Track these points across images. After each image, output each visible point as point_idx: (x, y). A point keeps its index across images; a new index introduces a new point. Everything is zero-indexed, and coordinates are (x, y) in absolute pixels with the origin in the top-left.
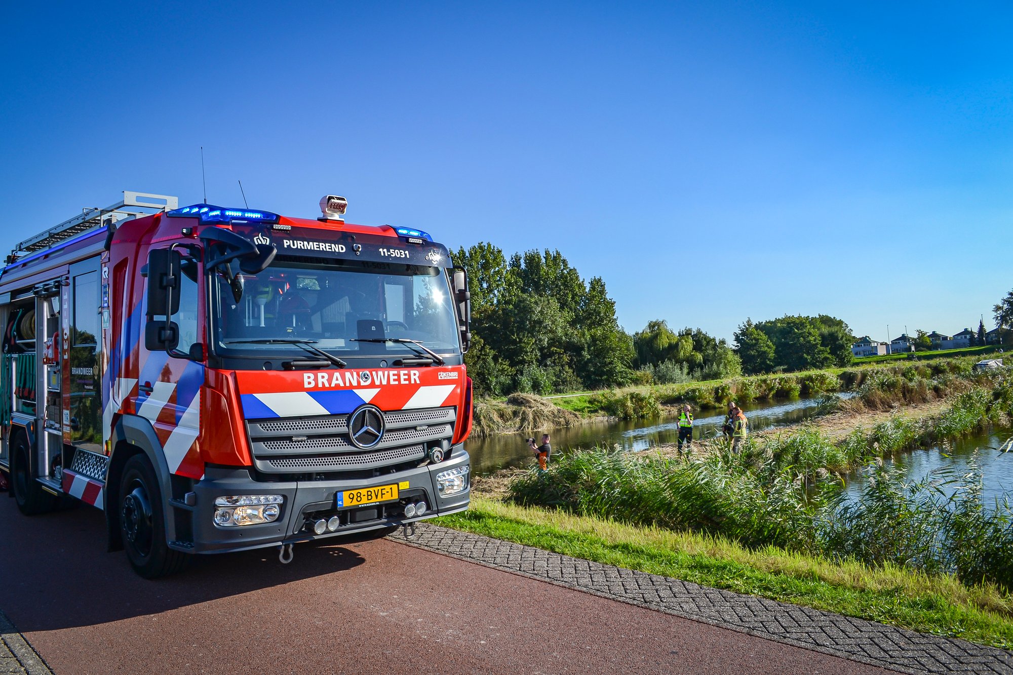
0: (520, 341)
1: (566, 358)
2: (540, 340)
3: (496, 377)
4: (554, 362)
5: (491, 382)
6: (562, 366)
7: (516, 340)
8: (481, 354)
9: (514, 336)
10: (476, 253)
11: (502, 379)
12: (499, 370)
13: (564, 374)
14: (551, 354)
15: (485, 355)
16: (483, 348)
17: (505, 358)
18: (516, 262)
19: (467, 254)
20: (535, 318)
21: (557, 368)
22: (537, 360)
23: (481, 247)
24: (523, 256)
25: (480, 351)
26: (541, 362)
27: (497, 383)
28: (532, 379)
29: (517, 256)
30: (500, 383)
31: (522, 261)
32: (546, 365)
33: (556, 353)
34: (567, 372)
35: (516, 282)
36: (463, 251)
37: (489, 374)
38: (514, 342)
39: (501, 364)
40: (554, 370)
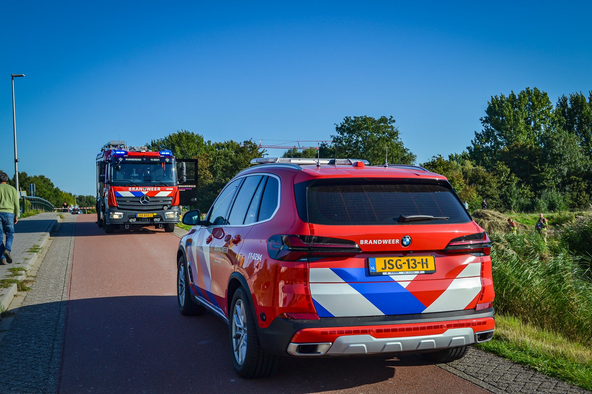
0: (542, 170)
1: (583, 185)
2: (560, 170)
3: (517, 199)
4: (573, 189)
5: (512, 202)
6: (580, 191)
7: (538, 169)
8: (507, 180)
9: (537, 166)
10: (524, 97)
11: (522, 200)
12: (520, 193)
13: (580, 198)
14: (571, 182)
15: (510, 181)
16: (510, 175)
17: (527, 184)
18: (563, 104)
19: (517, 98)
20: (555, 151)
21: (575, 194)
22: (557, 186)
23: (528, 92)
24: (568, 97)
25: (508, 178)
26: (561, 188)
27: (517, 203)
28: (550, 201)
29: (564, 98)
30: (520, 203)
31: (568, 102)
32: (565, 191)
33: (575, 180)
34: (584, 197)
35: (559, 121)
36: (513, 95)
37: (511, 196)
38: (537, 171)
39: (524, 188)
40: (572, 194)
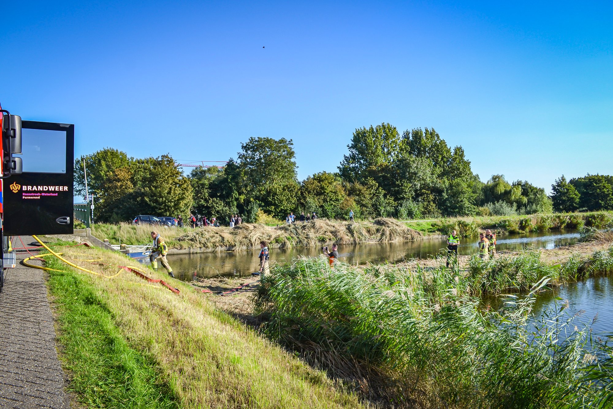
0: (402, 185)
1: (431, 197)
2: (415, 185)
3: (385, 207)
4: (424, 200)
5: (381, 210)
6: (429, 202)
7: (399, 184)
8: (376, 193)
9: (398, 182)
10: (380, 129)
11: (388, 208)
12: (387, 203)
13: (429, 207)
14: (422, 194)
15: (378, 193)
16: (378, 189)
17: (391, 195)
18: (406, 136)
19: (375, 130)
20: (412, 171)
21: (426, 203)
22: (413, 198)
23: (383, 126)
24: (411, 131)
25: (376, 191)
26: (415, 199)
27: (385, 211)
28: (408, 209)
29: (407, 131)
30: (387, 211)
31: (411, 135)
32: (418, 201)
33: (425, 193)
34: (432, 206)
35: (405, 148)
36: (372, 128)
37: (380, 205)
38: (398, 186)
39: (389, 199)
40: (424, 204)
